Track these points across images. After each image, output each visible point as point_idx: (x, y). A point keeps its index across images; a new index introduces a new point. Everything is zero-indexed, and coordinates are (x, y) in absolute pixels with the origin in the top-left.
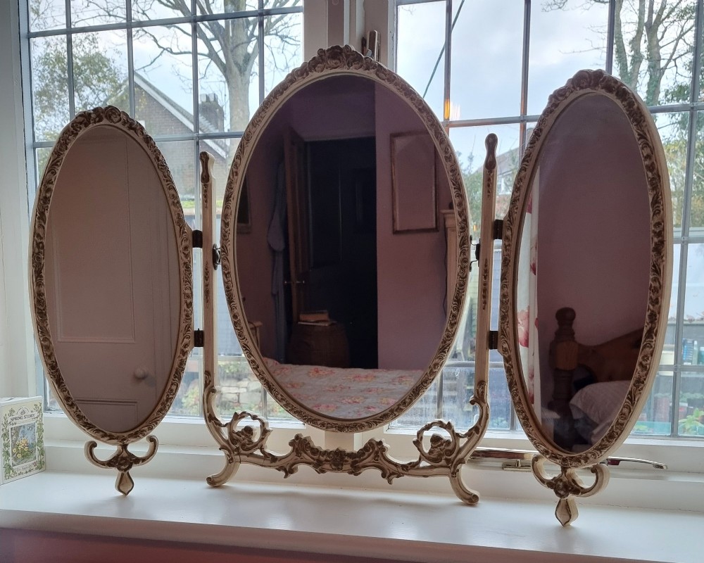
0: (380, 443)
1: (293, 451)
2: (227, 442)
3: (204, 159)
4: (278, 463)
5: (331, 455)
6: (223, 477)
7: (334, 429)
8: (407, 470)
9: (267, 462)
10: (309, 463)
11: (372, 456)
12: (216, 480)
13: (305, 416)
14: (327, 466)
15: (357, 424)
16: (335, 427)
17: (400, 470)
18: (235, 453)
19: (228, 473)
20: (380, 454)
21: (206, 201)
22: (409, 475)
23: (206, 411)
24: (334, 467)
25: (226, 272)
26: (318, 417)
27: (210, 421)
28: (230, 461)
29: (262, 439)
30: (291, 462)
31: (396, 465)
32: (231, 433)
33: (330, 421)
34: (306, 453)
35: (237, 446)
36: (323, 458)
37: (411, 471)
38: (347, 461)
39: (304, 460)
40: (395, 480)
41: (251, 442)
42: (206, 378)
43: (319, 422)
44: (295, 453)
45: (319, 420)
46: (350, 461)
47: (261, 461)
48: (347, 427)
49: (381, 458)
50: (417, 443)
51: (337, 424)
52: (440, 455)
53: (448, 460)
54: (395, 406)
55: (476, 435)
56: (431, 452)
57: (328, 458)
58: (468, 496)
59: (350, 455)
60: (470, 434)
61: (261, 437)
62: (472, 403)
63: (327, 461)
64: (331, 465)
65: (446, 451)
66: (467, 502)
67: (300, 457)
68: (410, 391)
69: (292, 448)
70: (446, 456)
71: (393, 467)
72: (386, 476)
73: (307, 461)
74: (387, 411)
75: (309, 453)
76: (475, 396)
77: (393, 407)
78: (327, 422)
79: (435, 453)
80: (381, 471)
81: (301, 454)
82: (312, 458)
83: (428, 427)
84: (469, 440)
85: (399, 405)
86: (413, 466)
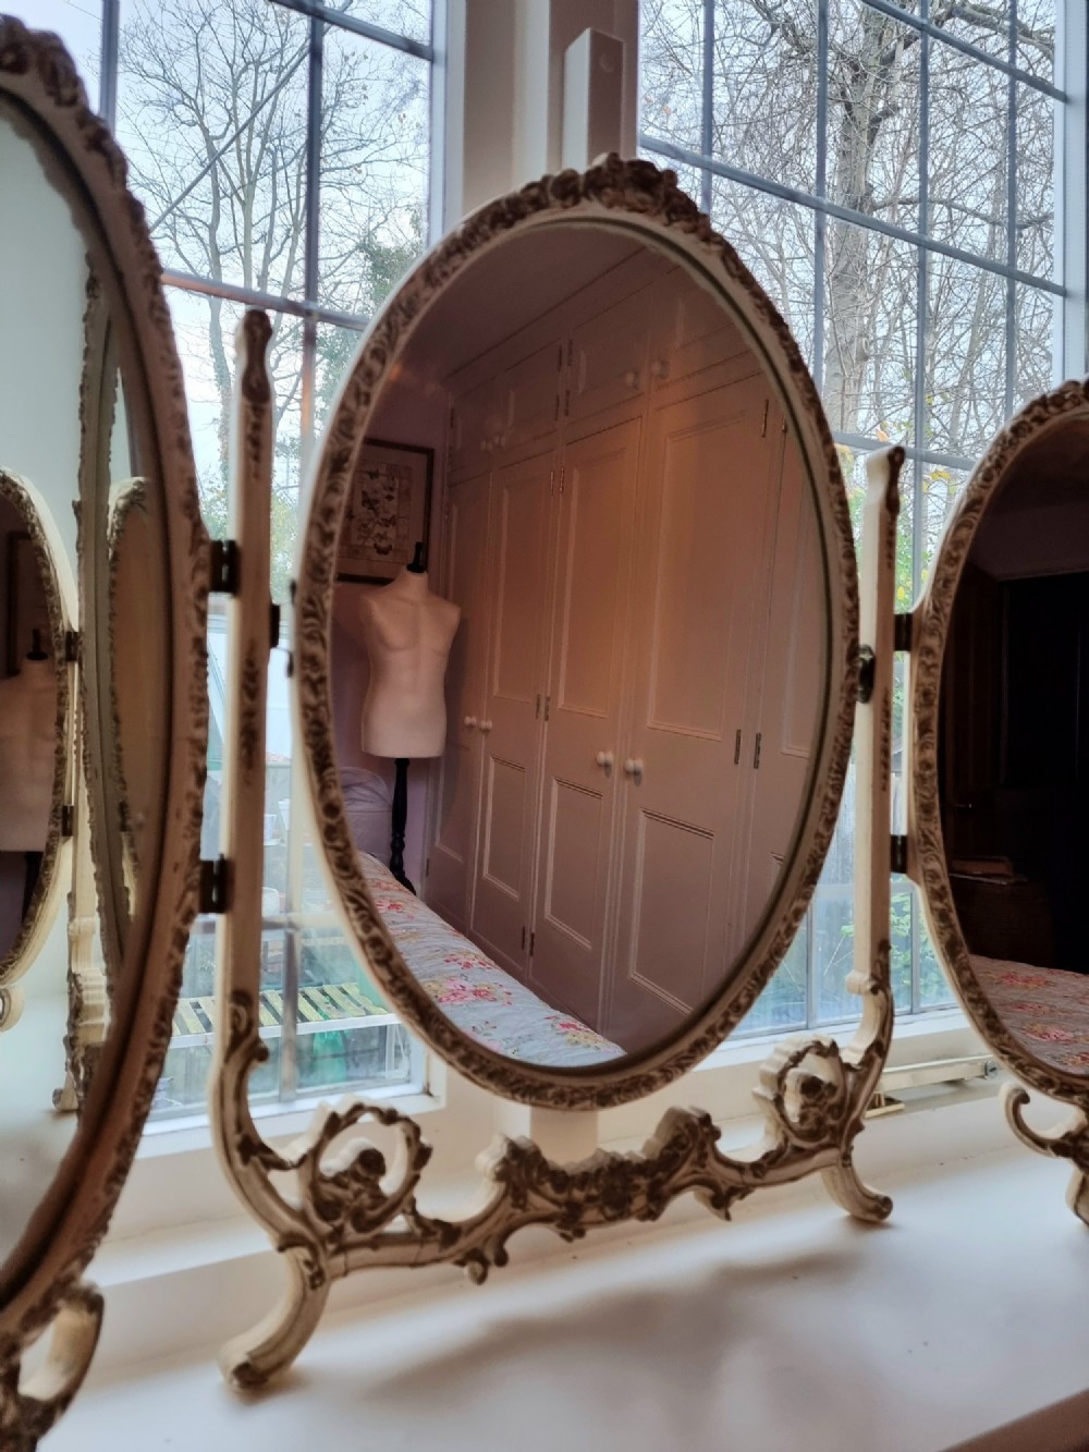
0: (706, 1119)
1: (504, 1196)
2: (301, 1216)
3: (259, 332)
4: (464, 1243)
5: (601, 1182)
6: (285, 1349)
7: (588, 1103)
8: (764, 1173)
9: (431, 1250)
10: (545, 1219)
11: (694, 1155)
12: (262, 1365)
13: (518, 1081)
14: (591, 1214)
15: (640, 1076)
16: (591, 1097)
17: (749, 1178)
18: (331, 1247)
19: (300, 1326)
20: (708, 1149)
21: (257, 458)
22: (764, 1185)
23: (231, 1128)
24: (609, 1212)
25: (315, 676)
26: (546, 1079)
27: (246, 1160)
28: (316, 1280)
29: (412, 1181)
30: (498, 1229)
31: (739, 1167)
32: (315, 1183)
33: (576, 1083)
34: (538, 1192)
35: (337, 1223)
36: (578, 1194)
37: (772, 1175)
38: (637, 1187)
39: (532, 1212)
40: (737, 1207)
41: (378, 1196)
42: (235, 1014)
43: (550, 1092)
44: (509, 1200)
45: (551, 1085)
46: (643, 1182)
47: (411, 1251)
48: (618, 1090)
49: (711, 1160)
50: (779, 1102)
51: (592, 1088)
52: (820, 1121)
53: (832, 1128)
54: (714, 1017)
55: (878, 1061)
56: (803, 1118)
57: (594, 1192)
58: (871, 1204)
59: (643, 1168)
60: (867, 1061)
61: (413, 1173)
62: (874, 991)
63: (590, 1199)
64: (601, 1210)
65: (831, 1109)
66: (873, 1217)
67: (523, 1207)
68: (745, 979)
69: (503, 1186)
70: (831, 1122)
71: (733, 1175)
72: (721, 1202)
73: (541, 1213)
74: (699, 1032)
75: (548, 1188)
76: (873, 976)
77: (710, 1020)
78: (569, 1087)
79: (812, 1118)
80: (709, 1192)
81: (525, 1197)
82: (554, 1202)
83: (797, 1059)
84: (867, 1075)
85: (726, 1014)
86: (772, 1160)
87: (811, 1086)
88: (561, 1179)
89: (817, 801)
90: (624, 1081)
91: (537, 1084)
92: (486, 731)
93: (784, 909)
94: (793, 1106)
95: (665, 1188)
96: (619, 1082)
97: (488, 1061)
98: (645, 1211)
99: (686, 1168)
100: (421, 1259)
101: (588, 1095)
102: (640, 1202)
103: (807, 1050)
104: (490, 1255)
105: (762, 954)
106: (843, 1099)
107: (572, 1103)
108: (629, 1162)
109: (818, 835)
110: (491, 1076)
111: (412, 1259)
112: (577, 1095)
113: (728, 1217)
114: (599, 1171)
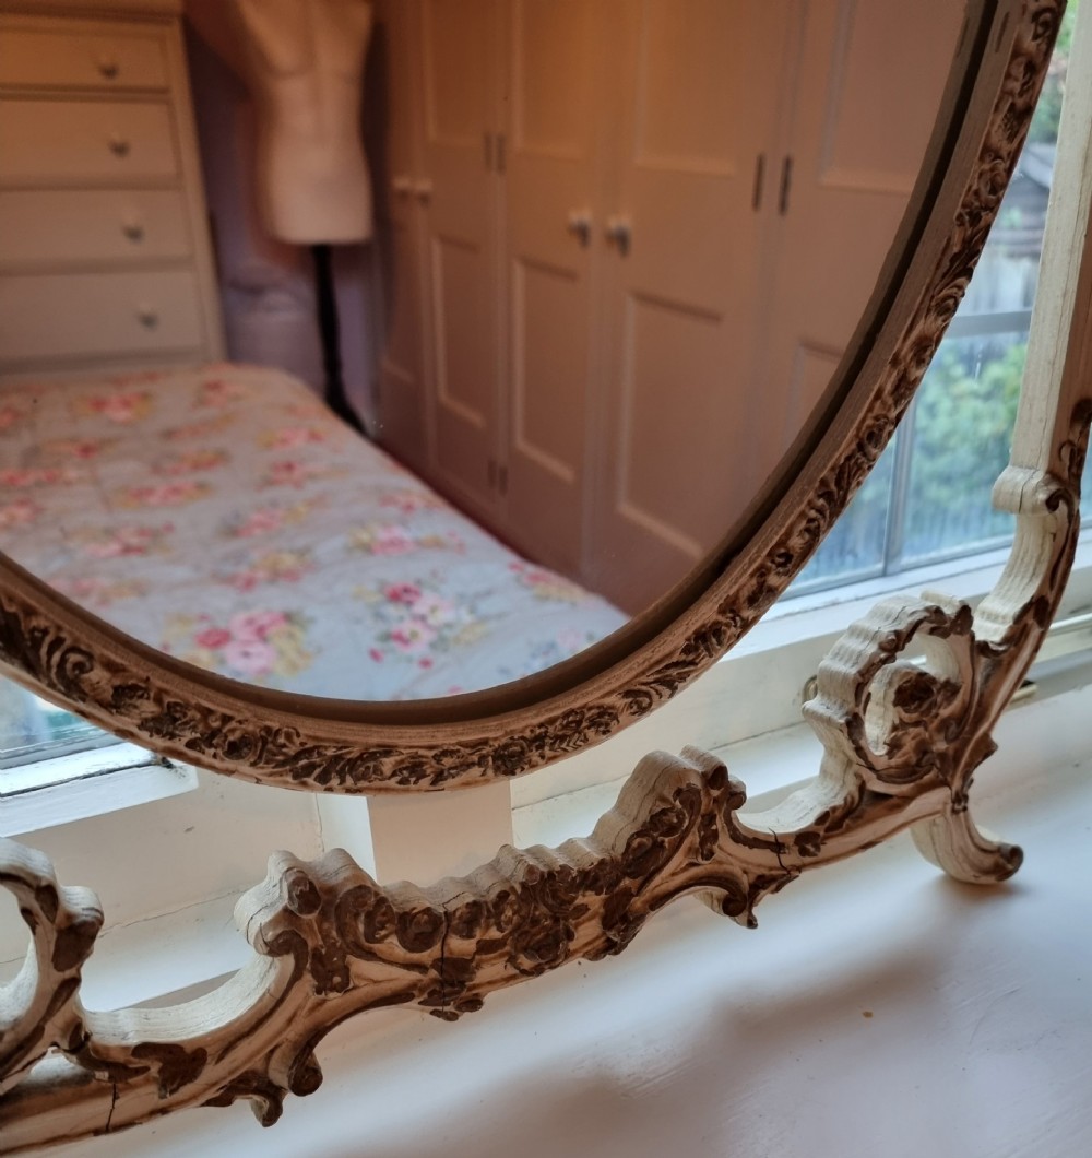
0: (716, 774)
1: (296, 976)
4: (211, 1072)
5: (508, 913)
7: (476, 771)
8: (818, 848)
9: (144, 1096)
10: (396, 998)
11: (693, 839)
13: (304, 752)
14: (493, 969)
15: (581, 711)
16: (482, 761)
17: (792, 858)
20: (719, 824)
22: (815, 864)
24: (526, 962)
26: (377, 736)
30: (294, 1032)
31: (776, 845)
33: (445, 736)
34: (371, 956)
36: (460, 945)
37: (832, 846)
38: (584, 908)
39: (364, 991)
43: (388, 764)
44: (308, 981)
45: (388, 750)
46: (593, 900)
48: (538, 741)
49: (724, 839)
50: (854, 724)
51: (485, 742)
52: (923, 748)
53: (942, 756)
54: (737, 580)
55: (1036, 632)
56: (894, 746)
57: (494, 934)
58: (988, 861)
59: (589, 879)
60: (1017, 637)
61: (59, 977)
62: (1051, 504)
63: (486, 947)
64: (512, 959)
65: (944, 726)
66: (991, 880)
67: (343, 988)
68: (802, 498)
69: (289, 961)
70: (941, 745)
71: (765, 858)
72: (739, 902)
73: (386, 989)
74: (706, 612)
75: (392, 945)
76: (1052, 475)
77: (726, 588)
78: (431, 748)
79: (909, 744)
80: (719, 892)
81: (345, 971)
82: (410, 966)
83: (896, 644)
84: (1013, 659)
85: (762, 572)
86: (835, 822)
87: (915, 691)
88: (420, 926)
89: (995, 62)
90: (552, 721)
91: (355, 752)
92: (424, 199)
93: (897, 340)
94: (876, 730)
95: (638, 902)
96: (541, 725)
97: (226, 719)
98: (599, 943)
99: (678, 860)
100: (116, 1119)
101: (475, 758)
102: (588, 931)
103: (915, 627)
104: (279, 1076)
105: (841, 444)
106: (966, 708)
107: (439, 777)
108: (564, 870)
109: (989, 151)
110: (234, 750)
111: (101, 1122)
112: (448, 761)
113: (752, 923)
114: (503, 896)
